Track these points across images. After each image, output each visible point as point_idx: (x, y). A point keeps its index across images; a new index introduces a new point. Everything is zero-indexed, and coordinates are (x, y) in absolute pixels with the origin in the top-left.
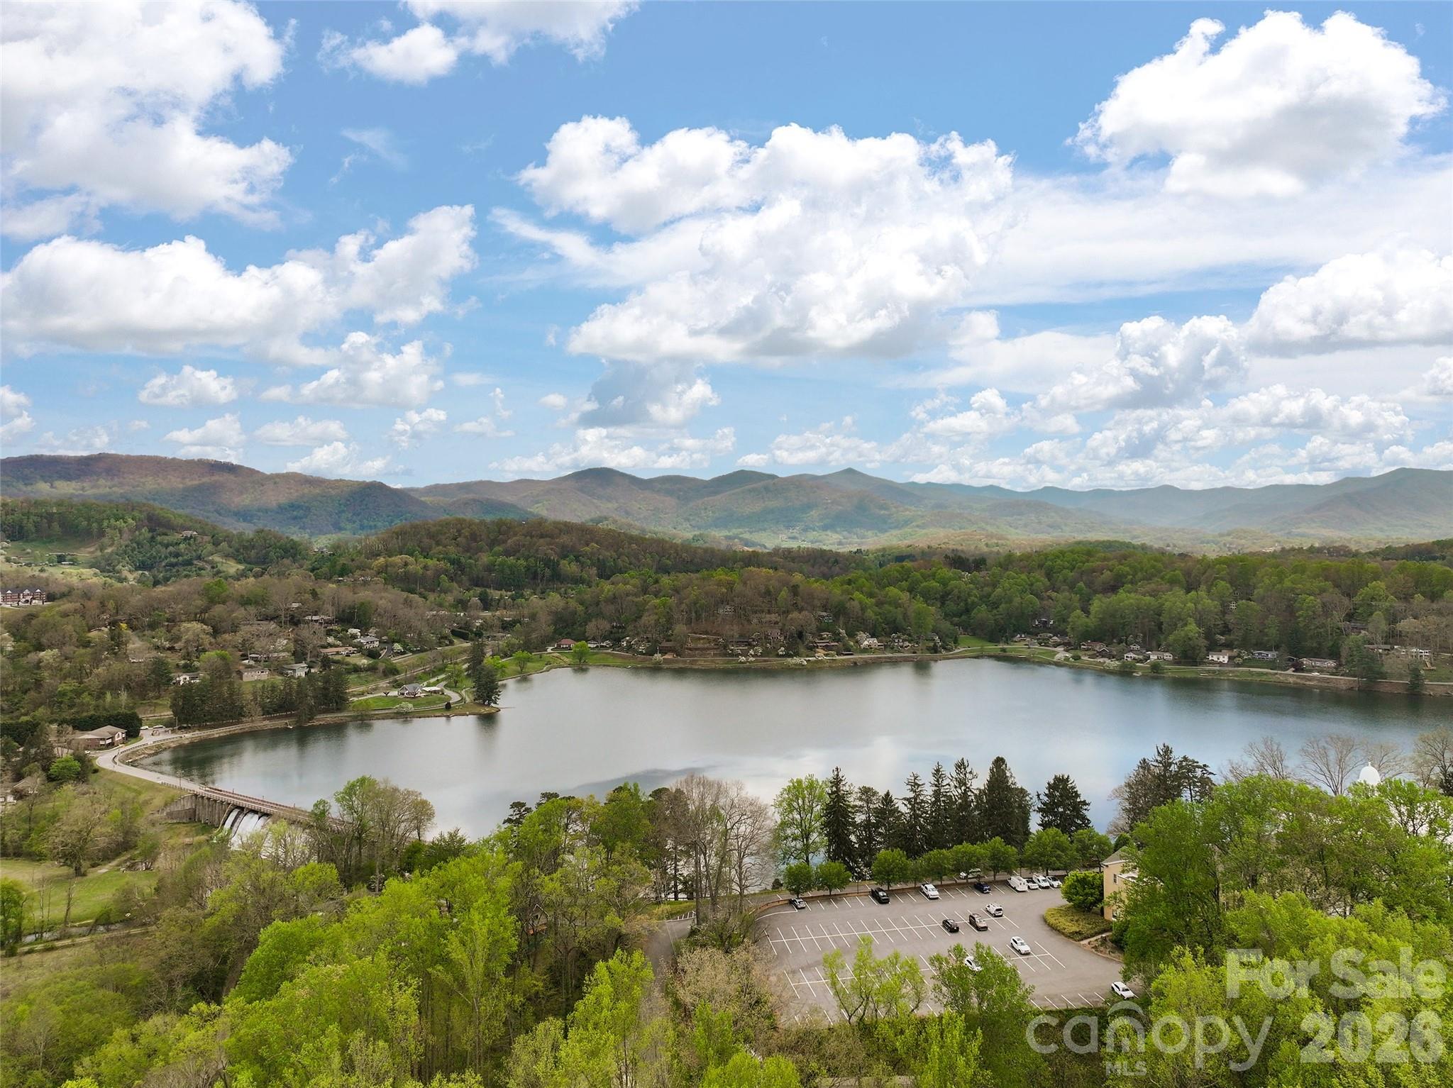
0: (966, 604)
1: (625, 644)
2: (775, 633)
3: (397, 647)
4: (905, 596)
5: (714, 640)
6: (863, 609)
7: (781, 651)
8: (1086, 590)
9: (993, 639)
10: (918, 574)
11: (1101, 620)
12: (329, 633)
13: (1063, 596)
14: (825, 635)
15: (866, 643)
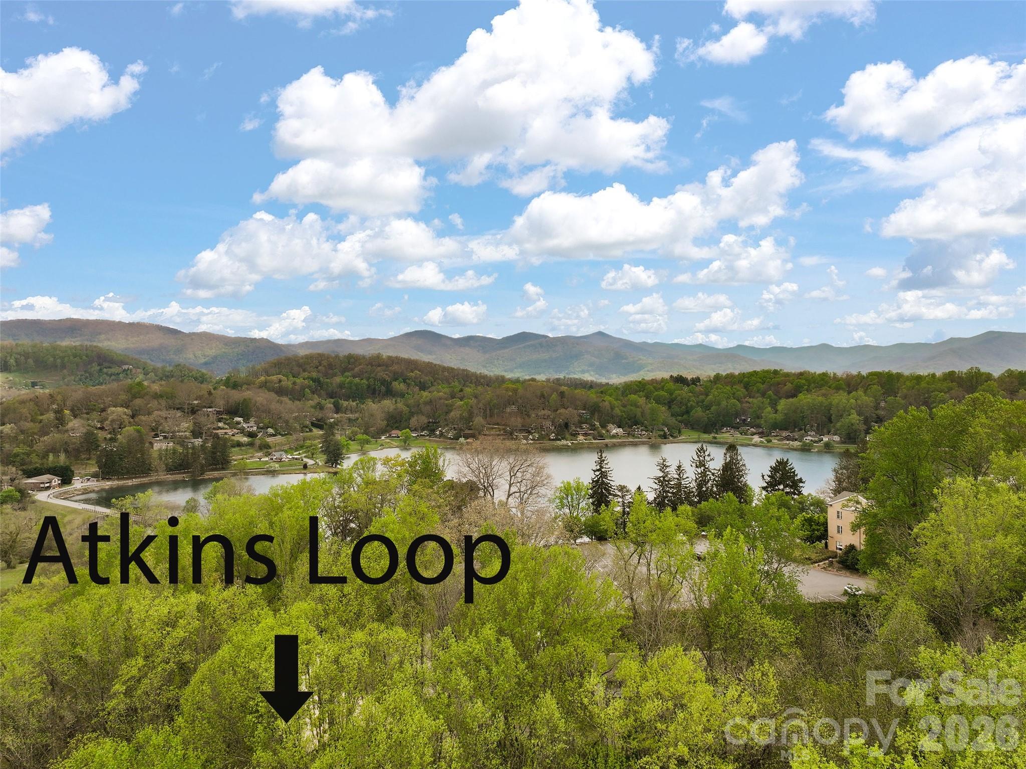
0: (687, 408)
1: (438, 433)
2: (548, 424)
3: (270, 431)
4: (642, 401)
5: (504, 429)
6: (612, 408)
7: (552, 436)
8: (774, 397)
9: (706, 431)
10: (651, 387)
11: (786, 414)
12: (220, 420)
13: (756, 401)
14: (584, 426)
15: (614, 431)
